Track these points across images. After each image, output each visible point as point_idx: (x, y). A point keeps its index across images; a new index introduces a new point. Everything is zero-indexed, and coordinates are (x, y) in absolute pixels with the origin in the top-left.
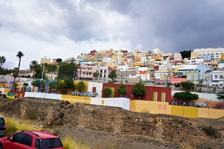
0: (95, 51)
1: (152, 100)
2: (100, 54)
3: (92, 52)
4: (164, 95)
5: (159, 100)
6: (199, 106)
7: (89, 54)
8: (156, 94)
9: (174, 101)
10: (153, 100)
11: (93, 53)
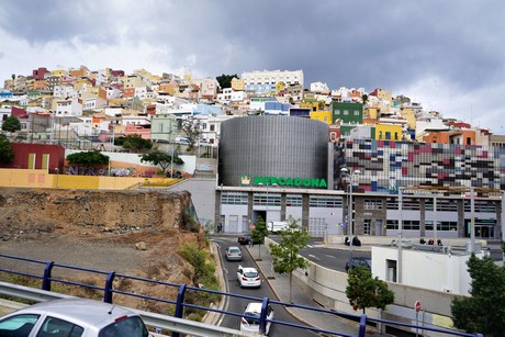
0: (44, 71)
1: (25, 166)
2: (54, 78)
3: (36, 72)
4: (47, 158)
5: (39, 166)
6: (114, 175)
7: (29, 78)
8: (33, 157)
9: (71, 169)
10: (27, 168)
11: (39, 74)
